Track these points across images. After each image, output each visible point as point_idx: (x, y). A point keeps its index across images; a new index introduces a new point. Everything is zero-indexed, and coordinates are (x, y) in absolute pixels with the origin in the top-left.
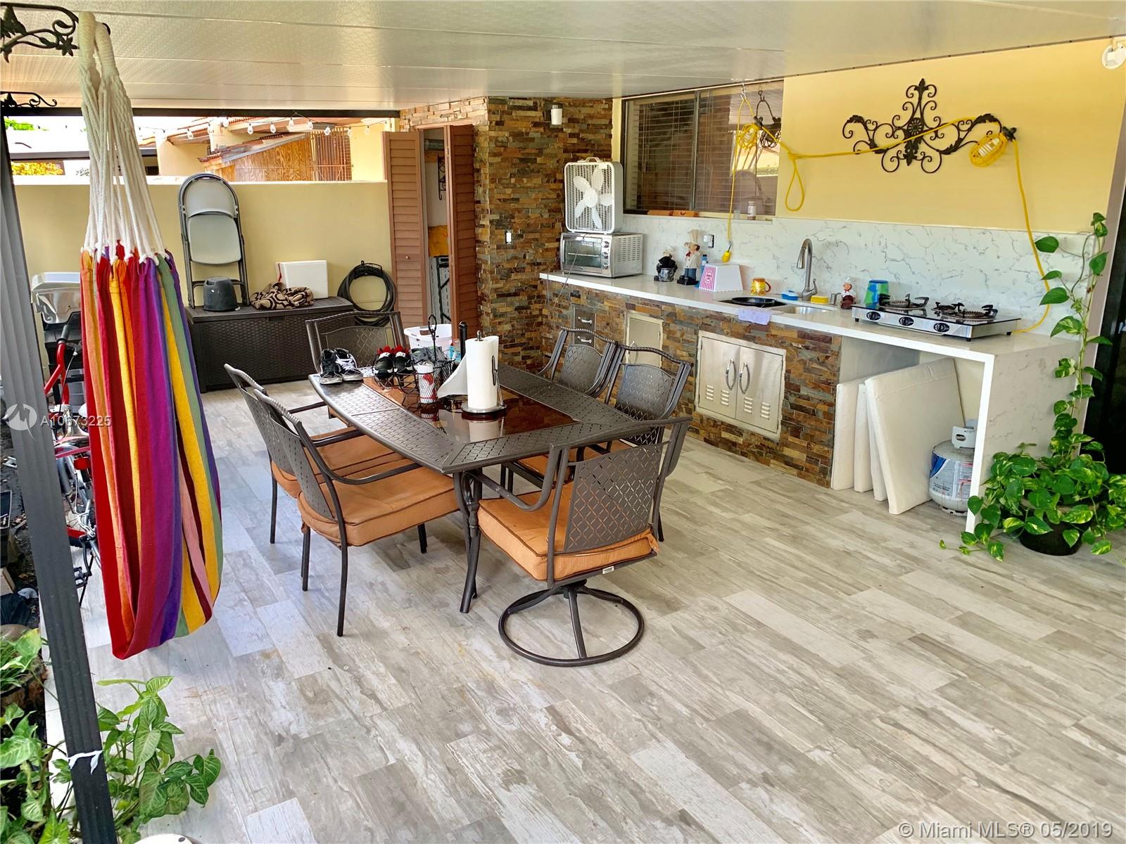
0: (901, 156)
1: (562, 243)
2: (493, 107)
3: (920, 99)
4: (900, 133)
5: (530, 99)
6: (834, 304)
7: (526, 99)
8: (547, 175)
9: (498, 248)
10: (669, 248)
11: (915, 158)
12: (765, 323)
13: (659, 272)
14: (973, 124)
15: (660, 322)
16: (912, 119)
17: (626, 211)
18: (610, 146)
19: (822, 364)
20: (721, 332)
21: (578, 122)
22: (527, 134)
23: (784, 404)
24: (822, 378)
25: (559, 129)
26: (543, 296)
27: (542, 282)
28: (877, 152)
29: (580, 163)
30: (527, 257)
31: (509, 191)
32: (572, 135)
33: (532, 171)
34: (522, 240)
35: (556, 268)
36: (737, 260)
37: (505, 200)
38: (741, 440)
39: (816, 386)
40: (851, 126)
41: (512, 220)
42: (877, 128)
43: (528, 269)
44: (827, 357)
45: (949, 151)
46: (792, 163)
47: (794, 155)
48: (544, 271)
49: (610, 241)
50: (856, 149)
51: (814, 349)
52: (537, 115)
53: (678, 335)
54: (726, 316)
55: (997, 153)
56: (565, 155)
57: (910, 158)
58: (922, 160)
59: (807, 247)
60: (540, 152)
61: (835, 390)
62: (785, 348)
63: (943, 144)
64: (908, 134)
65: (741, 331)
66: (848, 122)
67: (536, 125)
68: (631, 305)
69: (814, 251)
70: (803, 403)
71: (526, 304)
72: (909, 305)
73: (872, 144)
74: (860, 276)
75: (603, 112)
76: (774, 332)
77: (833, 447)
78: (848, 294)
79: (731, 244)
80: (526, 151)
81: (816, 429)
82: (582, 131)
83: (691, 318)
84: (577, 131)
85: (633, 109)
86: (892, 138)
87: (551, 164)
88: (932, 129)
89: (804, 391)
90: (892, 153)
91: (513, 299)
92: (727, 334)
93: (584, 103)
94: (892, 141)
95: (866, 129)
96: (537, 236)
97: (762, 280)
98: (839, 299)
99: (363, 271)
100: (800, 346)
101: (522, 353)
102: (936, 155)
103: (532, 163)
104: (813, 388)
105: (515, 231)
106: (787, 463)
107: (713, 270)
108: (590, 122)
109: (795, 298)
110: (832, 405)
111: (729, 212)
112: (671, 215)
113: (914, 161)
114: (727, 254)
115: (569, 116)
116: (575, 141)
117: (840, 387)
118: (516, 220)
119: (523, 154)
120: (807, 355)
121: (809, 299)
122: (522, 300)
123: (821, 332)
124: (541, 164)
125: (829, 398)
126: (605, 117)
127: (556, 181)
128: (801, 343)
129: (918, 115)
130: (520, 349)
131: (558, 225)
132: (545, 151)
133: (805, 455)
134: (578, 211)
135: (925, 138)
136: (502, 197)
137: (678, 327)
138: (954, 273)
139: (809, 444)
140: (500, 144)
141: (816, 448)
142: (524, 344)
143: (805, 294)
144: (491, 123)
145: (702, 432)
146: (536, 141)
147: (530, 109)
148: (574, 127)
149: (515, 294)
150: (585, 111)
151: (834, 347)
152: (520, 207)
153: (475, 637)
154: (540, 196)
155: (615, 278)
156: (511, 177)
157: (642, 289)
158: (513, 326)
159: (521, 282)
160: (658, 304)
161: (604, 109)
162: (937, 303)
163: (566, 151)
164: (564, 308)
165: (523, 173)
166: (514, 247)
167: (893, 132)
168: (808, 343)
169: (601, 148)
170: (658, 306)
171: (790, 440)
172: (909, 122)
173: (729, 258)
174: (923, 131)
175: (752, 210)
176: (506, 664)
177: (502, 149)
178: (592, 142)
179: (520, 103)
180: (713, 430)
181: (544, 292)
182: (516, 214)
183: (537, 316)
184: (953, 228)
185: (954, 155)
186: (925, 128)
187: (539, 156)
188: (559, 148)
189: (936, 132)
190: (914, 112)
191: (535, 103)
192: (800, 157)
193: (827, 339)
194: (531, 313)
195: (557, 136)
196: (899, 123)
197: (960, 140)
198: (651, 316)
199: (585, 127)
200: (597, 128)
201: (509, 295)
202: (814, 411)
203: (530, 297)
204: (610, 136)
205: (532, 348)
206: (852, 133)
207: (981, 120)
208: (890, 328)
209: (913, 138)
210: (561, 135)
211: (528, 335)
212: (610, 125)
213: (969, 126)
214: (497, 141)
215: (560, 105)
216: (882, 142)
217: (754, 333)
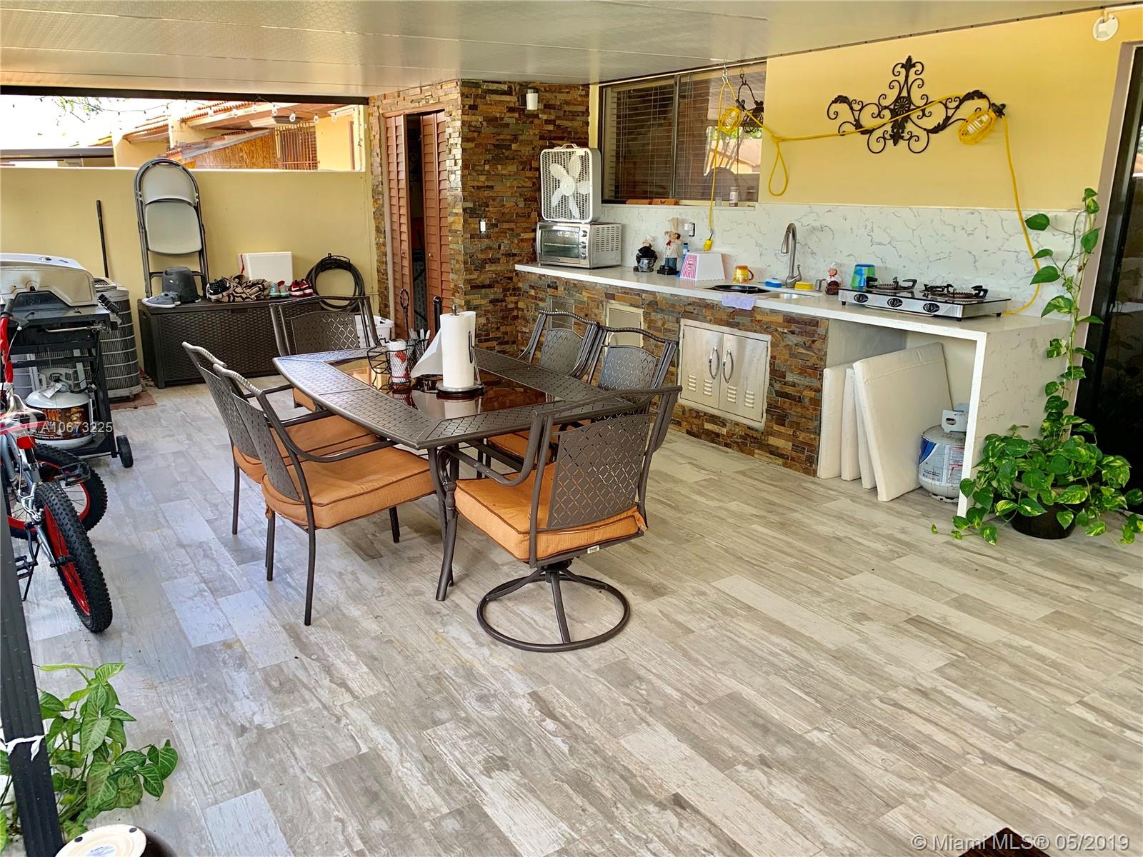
0: (887, 136)
1: (539, 233)
2: (466, 90)
3: (907, 77)
4: (887, 113)
5: (505, 83)
6: (819, 291)
7: (500, 83)
8: (522, 163)
9: (472, 237)
10: (648, 237)
11: (902, 138)
12: (749, 308)
13: (639, 262)
14: (962, 101)
15: (641, 311)
16: (899, 97)
17: (604, 201)
18: (587, 133)
19: (809, 348)
20: (704, 320)
21: (555, 109)
22: (502, 119)
23: (770, 392)
24: (809, 364)
25: (534, 115)
26: (519, 289)
27: (517, 273)
28: (863, 133)
29: (556, 150)
30: (502, 248)
31: (483, 178)
32: (548, 122)
33: (507, 158)
34: (496, 230)
35: (532, 260)
36: (719, 248)
37: (479, 188)
38: (724, 431)
39: (802, 372)
40: (836, 107)
41: (487, 209)
42: (863, 107)
43: (503, 260)
44: (814, 342)
45: (936, 130)
46: (775, 145)
47: (777, 138)
48: (520, 262)
49: (588, 231)
50: (841, 131)
51: (801, 333)
52: (512, 100)
53: (659, 324)
54: (709, 302)
55: (986, 130)
56: (541, 142)
57: (896, 138)
58: (909, 139)
59: (791, 230)
60: (515, 138)
61: (821, 375)
62: (770, 333)
63: (930, 123)
64: (894, 113)
65: (724, 317)
66: (833, 102)
67: (511, 110)
68: (611, 294)
69: (798, 237)
70: (789, 390)
71: (501, 296)
72: (897, 287)
73: (858, 125)
74: (846, 261)
75: (579, 99)
76: (758, 318)
77: (819, 435)
78: (833, 279)
79: (712, 231)
80: (502, 137)
81: (803, 416)
82: (558, 118)
83: (673, 306)
84: (553, 117)
85: (611, 96)
86: (878, 118)
87: (527, 151)
88: (919, 107)
89: (790, 378)
90: (879, 133)
91: (488, 290)
92: (710, 322)
93: (560, 89)
94: (879, 121)
95: (852, 109)
96: (512, 225)
97: (744, 268)
98: (824, 285)
99: (330, 264)
100: (786, 331)
101: (497, 348)
102: (923, 135)
103: (507, 149)
104: (799, 373)
105: (489, 220)
106: (771, 453)
107: (695, 258)
108: (566, 108)
109: (779, 286)
110: (819, 390)
111: (710, 199)
112: (650, 204)
113: (901, 141)
114: (709, 242)
115: (545, 102)
116: (551, 127)
117: (827, 372)
118: (491, 209)
119: (498, 140)
120: (794, 340)
121: (793, 286)
122: (497, 292)
123: (809, 315)
124: (515, 151)
125: (815, 383)
126: (581, 104)
127: (531, 167)
128: (786, 327)
129: (904, 94)
130: (495, 343)
131: (534, 215)
132: (521, 138)
133: (791, 444)
134: (555, 200)
135: (912, 117)
136: (476, 184)
137: (659, 316)
138: (942, 255)
139: (795, 432)
140: (473, 129)
141: (802, 436)
142: (499, 338)
143: (789, 281)
144: (464, 107)
145: (684, 424)
146: (511, 126)
147: (503, 93)
148: (550, 114)
149: (490, 286)
150: (562, 97)
151: (821, 331)
152: (495, 195)
153: (451, 624)
154: (515, 183)
155: (594, 269)
156: (485, 164)
157: (621, 278)
158: (487, 319)
159: (496, 274)
160: (639, 293)
161: (581, 96)
162: (926, 285)
163: (541, 138)
164: (542, 300)
165: (497, 160)
166: (488, 236)
167: (880, 112)
168: (793, 327)
169: (579, 136)
170: (638, 295)
171: (775, 428)
172: (896, 101)
173: (710, 246)
174: (909, 110)
175: (733, 195)
176: (486, 651)
177: (476, 134)
178: (569, 129)
179: (495, 87)
180: (696, 421)
181: (520, 285)
182: (491, 202)
183: (512, 309)
184: (941, 209)
185: (941, 133)
186: (912, 107)
187: (513, 142)
188: (535, 134)
189: (923, 111)
190: (900, 92)
191: (510, 87)
192: (784, 140)
193: (814, 322)
194: (506, 306)
195: (532, 122)
196: (885, 103)
197: (948, 118)
198: (632, 305)
199: (561, 114)
200: (574, 115)
201: (484, 287)
202: (800, 398)
203: (505, 290)
204: (587, 124)
205: (507, 343)
206: (836, 113)
207: (970, 96)
208: (879, 310)
209: (899, 118)
210: (536, 121)
211: (503, 329)
212: (587, 113)
213: (957, 103)
214: (470, 126)
215: (536, 90)
216: (867, 122)
217: (738, 319)
